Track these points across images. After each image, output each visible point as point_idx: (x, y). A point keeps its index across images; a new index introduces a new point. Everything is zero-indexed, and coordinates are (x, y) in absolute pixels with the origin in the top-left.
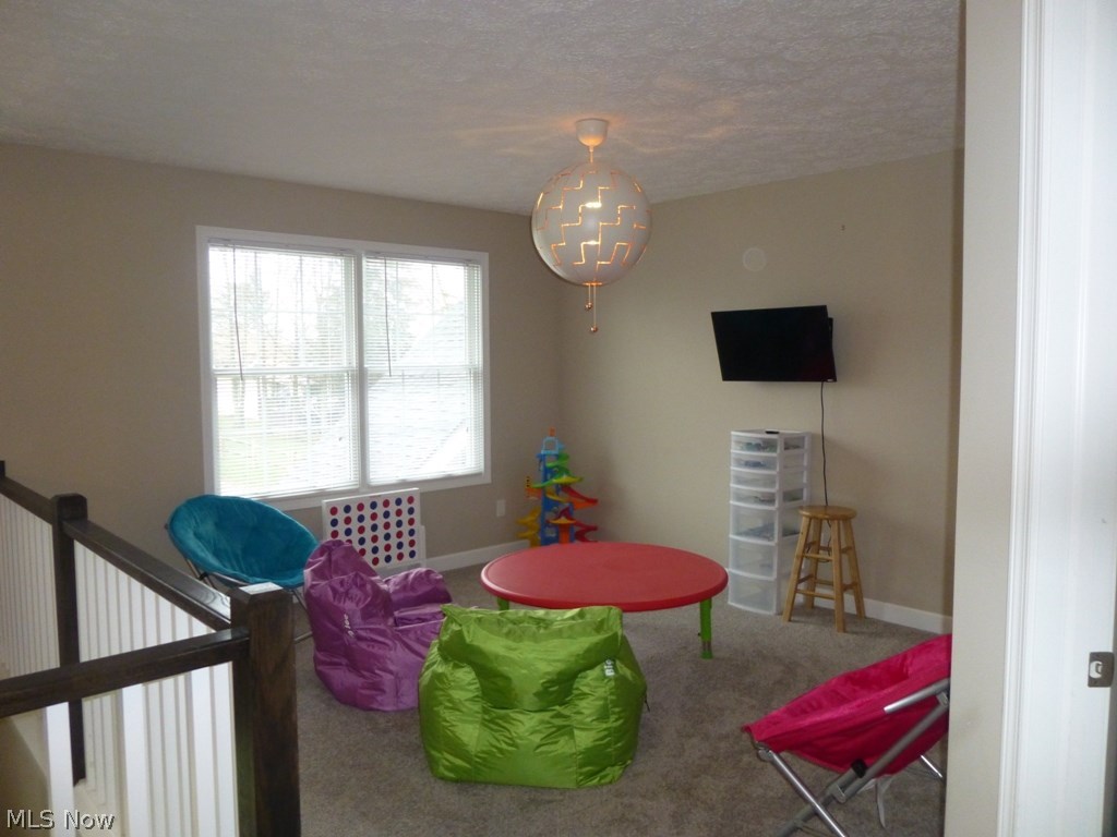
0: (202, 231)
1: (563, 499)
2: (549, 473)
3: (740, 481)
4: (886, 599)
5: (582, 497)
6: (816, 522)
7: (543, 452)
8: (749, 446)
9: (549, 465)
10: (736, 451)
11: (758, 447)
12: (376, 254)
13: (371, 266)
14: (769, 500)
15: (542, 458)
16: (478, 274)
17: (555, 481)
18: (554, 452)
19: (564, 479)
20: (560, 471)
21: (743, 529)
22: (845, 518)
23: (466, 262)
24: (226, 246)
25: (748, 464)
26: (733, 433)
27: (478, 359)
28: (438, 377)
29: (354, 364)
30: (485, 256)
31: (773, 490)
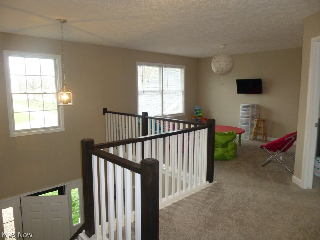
0: (137, 62)
1: (200, 118)
2: (197, 113)
3: (242, 114)
4: (271, 137)
5: (204, 118)
6: (258, 122)
7: (196, 109)
8: (244, 107)
9: (197, 111)
10: (241, 108)
11: (246, 107)
12: (165, 66)
13: (165, 69)
14: (248, 117)
15: (196, 110)
16: (183, 70)
17: (199, 115)
18: (199, 109)
19: (201, 114)
20: (200, 113)
21: (242, 124)
22: (264, 121)
23: (181, 68)
24: (141, 65)
25: (243, 110)
26: (241, 104)
27: (183, 89)
28: (175, 92)
29: (161, 90)
30: (185, 67)
31: (249, 115)
